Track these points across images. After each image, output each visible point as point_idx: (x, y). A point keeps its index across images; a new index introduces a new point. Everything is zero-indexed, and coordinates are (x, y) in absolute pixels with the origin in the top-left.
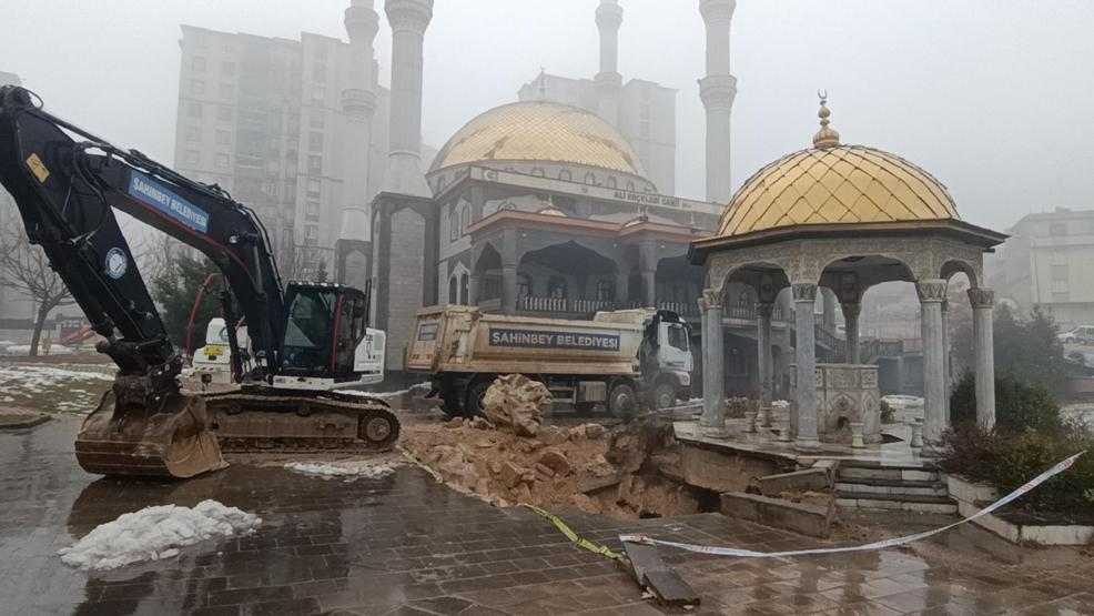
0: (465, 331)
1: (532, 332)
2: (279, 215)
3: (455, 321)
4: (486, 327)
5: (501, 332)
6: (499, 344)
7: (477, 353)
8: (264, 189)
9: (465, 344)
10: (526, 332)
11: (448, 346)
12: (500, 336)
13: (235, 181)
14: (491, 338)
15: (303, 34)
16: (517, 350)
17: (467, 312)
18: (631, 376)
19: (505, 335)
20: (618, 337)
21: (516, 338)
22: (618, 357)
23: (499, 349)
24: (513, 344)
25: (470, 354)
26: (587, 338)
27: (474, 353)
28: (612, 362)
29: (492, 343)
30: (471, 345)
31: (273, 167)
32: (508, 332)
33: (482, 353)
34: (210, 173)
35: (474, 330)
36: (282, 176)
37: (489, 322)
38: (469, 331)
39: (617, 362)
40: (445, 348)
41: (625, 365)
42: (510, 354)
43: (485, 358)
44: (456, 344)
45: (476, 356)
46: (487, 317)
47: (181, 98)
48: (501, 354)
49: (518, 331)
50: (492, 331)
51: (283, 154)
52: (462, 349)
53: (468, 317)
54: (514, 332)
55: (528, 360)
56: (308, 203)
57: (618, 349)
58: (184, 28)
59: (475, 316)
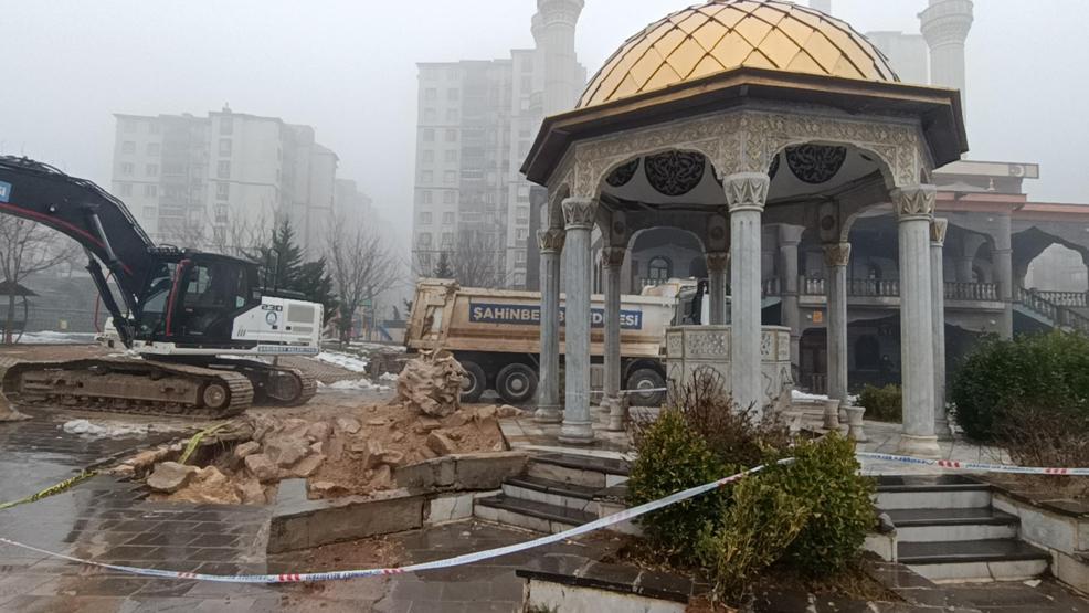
0: (440, 306)
1: (522, 307)
2: (496, 222)
3: (428, 294)
4: (465, 301)
5: (484, 307)
6: (481, 320)
7: (455, 330)
8: (484, 198)
9: (440, 319)
10: (515, 308)
11: (420, 321)
12: (483, 312)
13: (461, 195)
14: (472, 313)
15: (513, 51)
16: (503, 327)
17: (441, 284)
18: (658, 359)
19: (488, 310)
20: (640, 314)
21: (502, 313)
22: (638, 337)
23: (482, 326)
24: (499, 321)
25: (446, 331)
26: (595, 315)
27: (450, 329)
28: (633, 342)
29: (472, 319)
30: (447, 322)
31: (491, 178)
32: (493, 307)
33: (462, 330)
34: (441, 188)
35: (450, 304)
36: (499, 186)
37: (470, 296)
38: (444, 306)
39: (639, 342)
40: (416, 323)
41: (649, 346)
42: (494, 331)
43: (465, 336)
44: (430, 320)
45: (453, 333)
46: (464, 290)
47: (419, 127)
48: (482, 331)
49: (505, 307)
50: (473, 306)
51: (499, 164)
52: (436, 325)
53: (443, 290)
54: (500, 307)
55: (520, 338)
56: (518, 208)
57: (639, 327)
58: (419, 65)
59: (451, 290)
